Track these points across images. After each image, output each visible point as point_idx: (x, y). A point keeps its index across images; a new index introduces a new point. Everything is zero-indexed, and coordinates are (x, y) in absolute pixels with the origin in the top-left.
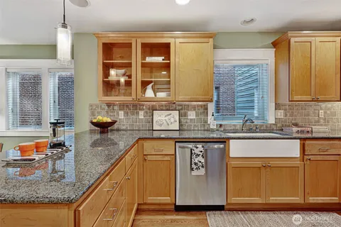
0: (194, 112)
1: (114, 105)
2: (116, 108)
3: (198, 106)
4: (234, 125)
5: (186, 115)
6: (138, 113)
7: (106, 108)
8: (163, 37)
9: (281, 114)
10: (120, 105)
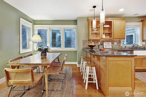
0: (116, 43)
1: (91, 40)
2: (91, 41)
3: (117, 40)
4: (129, 47)
5: (113, 43)
6: (98, 43)
7: (88, 41)
8: (108, 19)
9: (144, 43)
10: (92, 40)
